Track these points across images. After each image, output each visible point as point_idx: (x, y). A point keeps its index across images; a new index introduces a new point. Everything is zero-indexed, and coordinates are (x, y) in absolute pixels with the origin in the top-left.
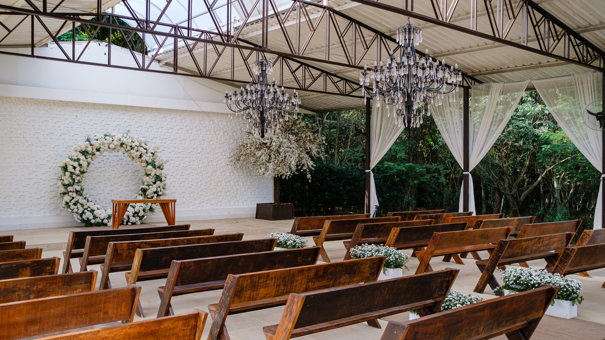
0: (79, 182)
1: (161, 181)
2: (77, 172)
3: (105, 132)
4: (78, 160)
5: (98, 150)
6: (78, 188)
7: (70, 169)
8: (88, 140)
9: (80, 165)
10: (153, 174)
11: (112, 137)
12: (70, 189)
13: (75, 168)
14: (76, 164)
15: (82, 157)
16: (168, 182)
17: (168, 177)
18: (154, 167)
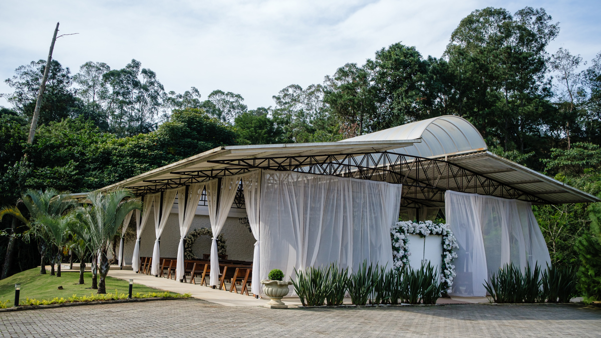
0: (191, 247)
1: (224, 248)
2: (190, 243)
3: (202, 227)
4: (191, 238)
5: (199, 234)
6: (190, 249)
7: (188, 241)
8: (195, 230)
9: (191, 240)
10: (220, 245)
11: (205, 229)
12: (187, 250)
13: (189, 241)
14: (190, 240)
15: (192, 237)
16: (227, 249)
17: (227, 247)
18: (221, 242)
